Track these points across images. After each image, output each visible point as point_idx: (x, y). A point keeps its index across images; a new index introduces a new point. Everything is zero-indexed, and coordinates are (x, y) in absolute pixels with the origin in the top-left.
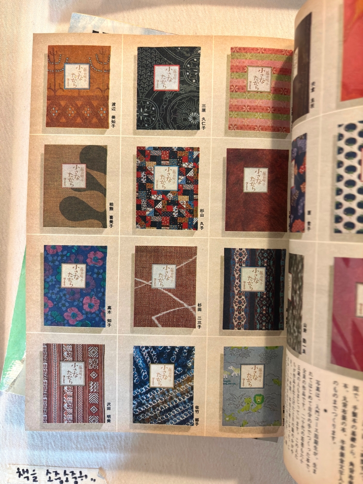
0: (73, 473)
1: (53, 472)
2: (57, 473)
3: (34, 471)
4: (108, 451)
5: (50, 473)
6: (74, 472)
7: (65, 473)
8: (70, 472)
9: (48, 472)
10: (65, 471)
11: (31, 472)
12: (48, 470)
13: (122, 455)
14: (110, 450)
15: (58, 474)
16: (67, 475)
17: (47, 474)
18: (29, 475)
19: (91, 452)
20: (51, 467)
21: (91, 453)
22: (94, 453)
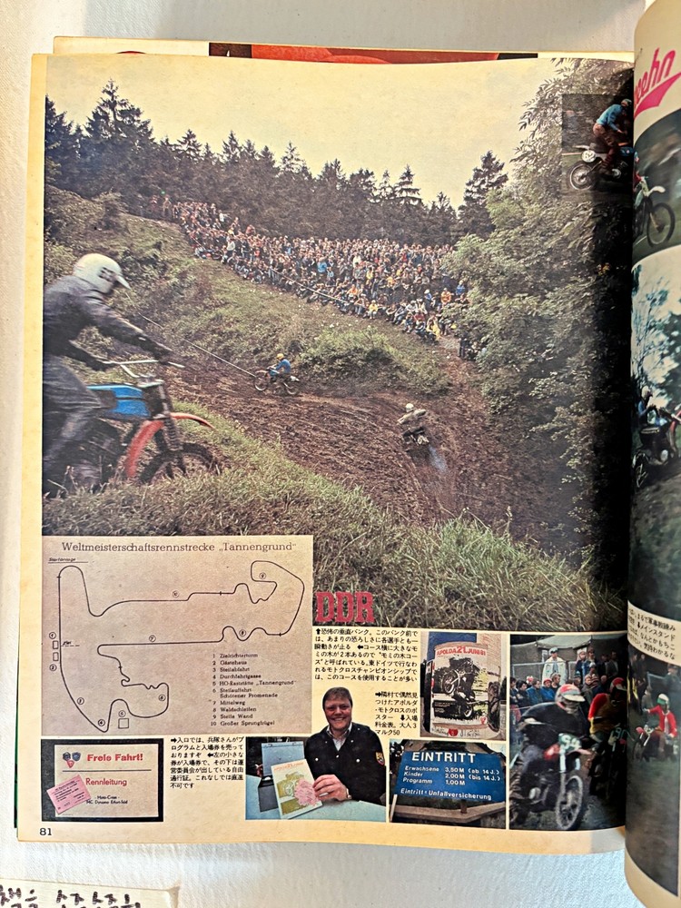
0: (110, 896)
1: (72, 895)
2: (78, 898)
3: (32, 892)
4: (183, 856)
5: (65, 897)
6: (114, 897)
7: (95, 898)
8: (106, 897)
9: (60, 896)
10: (95, 895)
11: (25, 894)
12: (60, 891)
13: (211, 865)
14: (188, 854)
15: (82, 899)
16: (100, 901)
17: (59, 899)
18: (21, 901)
19: (147, 856)
20: (66, 885)
21: (149, 859)
22: (155, 860)
